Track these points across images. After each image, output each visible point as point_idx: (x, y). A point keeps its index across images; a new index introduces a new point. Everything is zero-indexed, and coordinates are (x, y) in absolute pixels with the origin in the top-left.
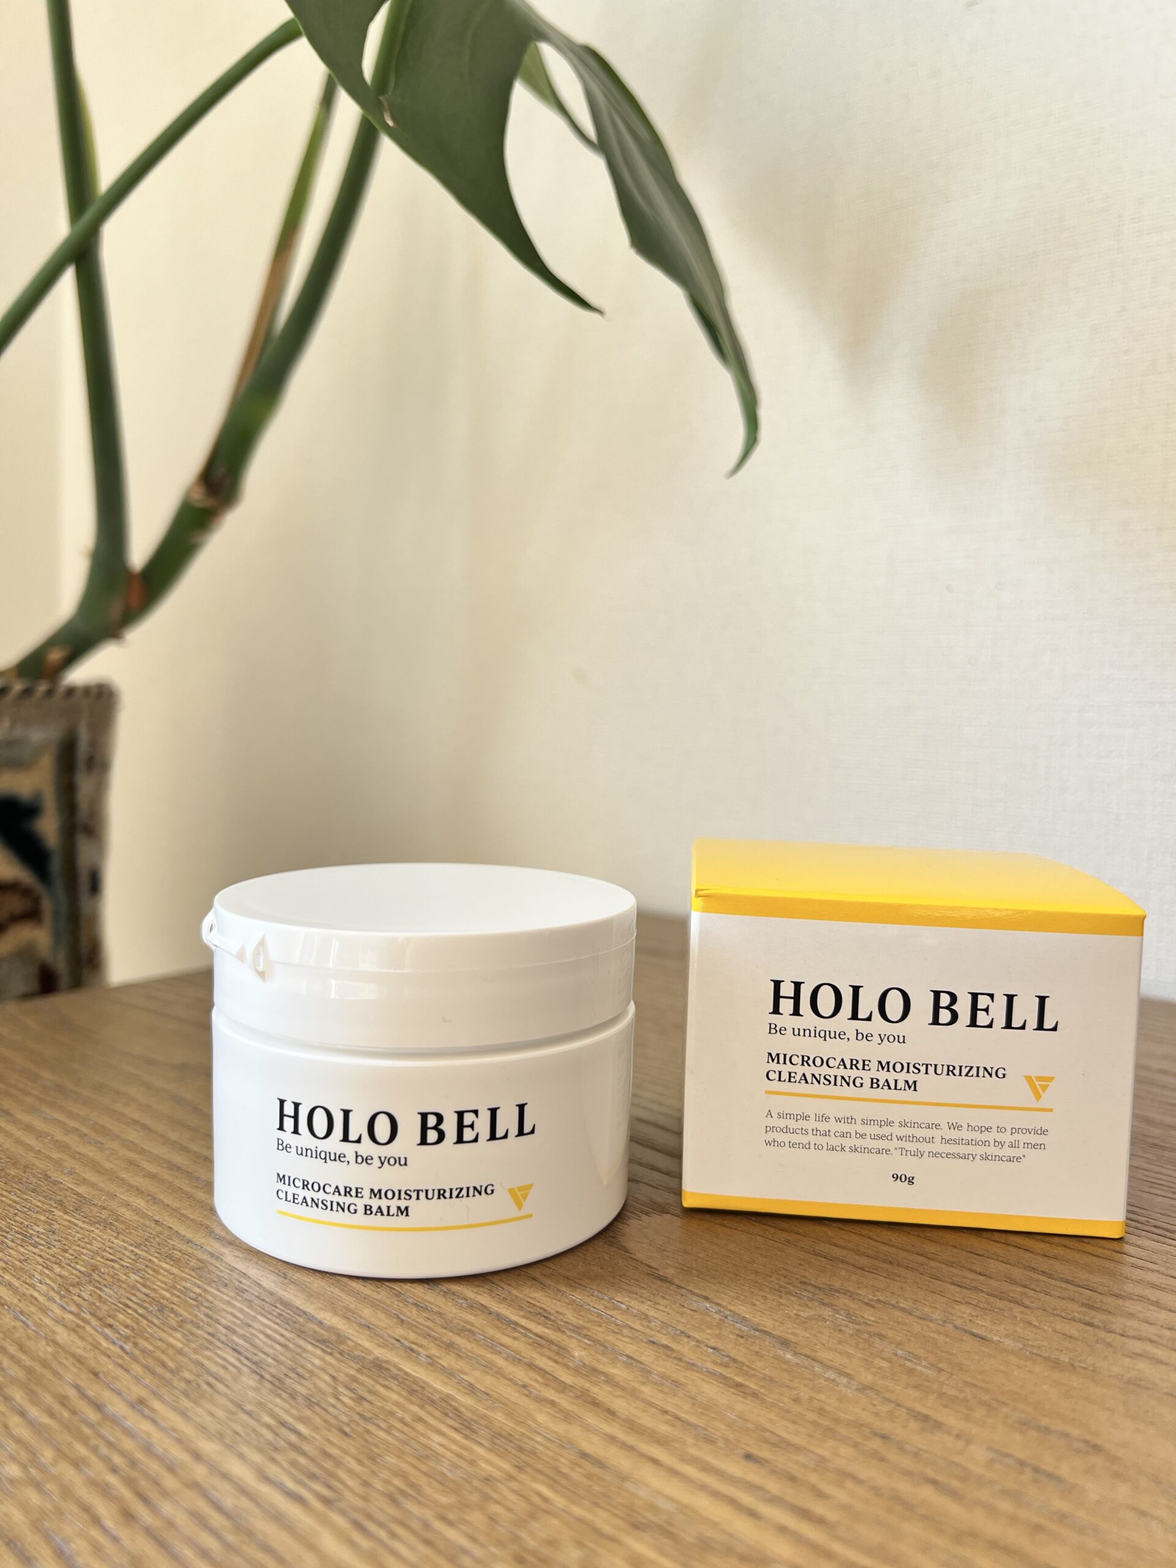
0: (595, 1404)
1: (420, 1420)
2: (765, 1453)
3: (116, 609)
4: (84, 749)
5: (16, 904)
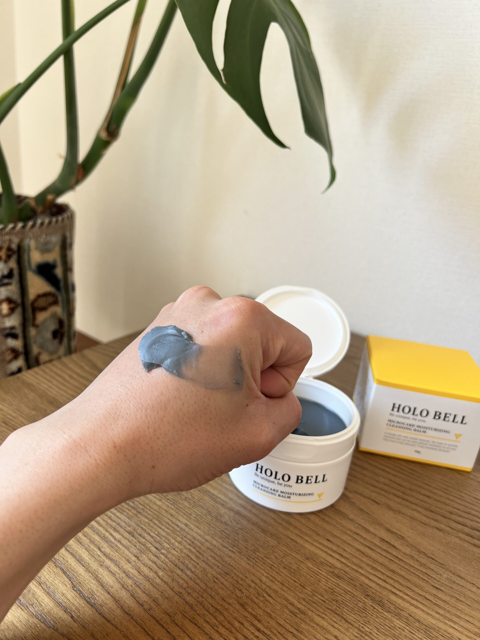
0: (291, 524)
1: (253, 529)
2: (332, 539)
3: (73, 180)
4: (68, 241)
5: (50, 299)
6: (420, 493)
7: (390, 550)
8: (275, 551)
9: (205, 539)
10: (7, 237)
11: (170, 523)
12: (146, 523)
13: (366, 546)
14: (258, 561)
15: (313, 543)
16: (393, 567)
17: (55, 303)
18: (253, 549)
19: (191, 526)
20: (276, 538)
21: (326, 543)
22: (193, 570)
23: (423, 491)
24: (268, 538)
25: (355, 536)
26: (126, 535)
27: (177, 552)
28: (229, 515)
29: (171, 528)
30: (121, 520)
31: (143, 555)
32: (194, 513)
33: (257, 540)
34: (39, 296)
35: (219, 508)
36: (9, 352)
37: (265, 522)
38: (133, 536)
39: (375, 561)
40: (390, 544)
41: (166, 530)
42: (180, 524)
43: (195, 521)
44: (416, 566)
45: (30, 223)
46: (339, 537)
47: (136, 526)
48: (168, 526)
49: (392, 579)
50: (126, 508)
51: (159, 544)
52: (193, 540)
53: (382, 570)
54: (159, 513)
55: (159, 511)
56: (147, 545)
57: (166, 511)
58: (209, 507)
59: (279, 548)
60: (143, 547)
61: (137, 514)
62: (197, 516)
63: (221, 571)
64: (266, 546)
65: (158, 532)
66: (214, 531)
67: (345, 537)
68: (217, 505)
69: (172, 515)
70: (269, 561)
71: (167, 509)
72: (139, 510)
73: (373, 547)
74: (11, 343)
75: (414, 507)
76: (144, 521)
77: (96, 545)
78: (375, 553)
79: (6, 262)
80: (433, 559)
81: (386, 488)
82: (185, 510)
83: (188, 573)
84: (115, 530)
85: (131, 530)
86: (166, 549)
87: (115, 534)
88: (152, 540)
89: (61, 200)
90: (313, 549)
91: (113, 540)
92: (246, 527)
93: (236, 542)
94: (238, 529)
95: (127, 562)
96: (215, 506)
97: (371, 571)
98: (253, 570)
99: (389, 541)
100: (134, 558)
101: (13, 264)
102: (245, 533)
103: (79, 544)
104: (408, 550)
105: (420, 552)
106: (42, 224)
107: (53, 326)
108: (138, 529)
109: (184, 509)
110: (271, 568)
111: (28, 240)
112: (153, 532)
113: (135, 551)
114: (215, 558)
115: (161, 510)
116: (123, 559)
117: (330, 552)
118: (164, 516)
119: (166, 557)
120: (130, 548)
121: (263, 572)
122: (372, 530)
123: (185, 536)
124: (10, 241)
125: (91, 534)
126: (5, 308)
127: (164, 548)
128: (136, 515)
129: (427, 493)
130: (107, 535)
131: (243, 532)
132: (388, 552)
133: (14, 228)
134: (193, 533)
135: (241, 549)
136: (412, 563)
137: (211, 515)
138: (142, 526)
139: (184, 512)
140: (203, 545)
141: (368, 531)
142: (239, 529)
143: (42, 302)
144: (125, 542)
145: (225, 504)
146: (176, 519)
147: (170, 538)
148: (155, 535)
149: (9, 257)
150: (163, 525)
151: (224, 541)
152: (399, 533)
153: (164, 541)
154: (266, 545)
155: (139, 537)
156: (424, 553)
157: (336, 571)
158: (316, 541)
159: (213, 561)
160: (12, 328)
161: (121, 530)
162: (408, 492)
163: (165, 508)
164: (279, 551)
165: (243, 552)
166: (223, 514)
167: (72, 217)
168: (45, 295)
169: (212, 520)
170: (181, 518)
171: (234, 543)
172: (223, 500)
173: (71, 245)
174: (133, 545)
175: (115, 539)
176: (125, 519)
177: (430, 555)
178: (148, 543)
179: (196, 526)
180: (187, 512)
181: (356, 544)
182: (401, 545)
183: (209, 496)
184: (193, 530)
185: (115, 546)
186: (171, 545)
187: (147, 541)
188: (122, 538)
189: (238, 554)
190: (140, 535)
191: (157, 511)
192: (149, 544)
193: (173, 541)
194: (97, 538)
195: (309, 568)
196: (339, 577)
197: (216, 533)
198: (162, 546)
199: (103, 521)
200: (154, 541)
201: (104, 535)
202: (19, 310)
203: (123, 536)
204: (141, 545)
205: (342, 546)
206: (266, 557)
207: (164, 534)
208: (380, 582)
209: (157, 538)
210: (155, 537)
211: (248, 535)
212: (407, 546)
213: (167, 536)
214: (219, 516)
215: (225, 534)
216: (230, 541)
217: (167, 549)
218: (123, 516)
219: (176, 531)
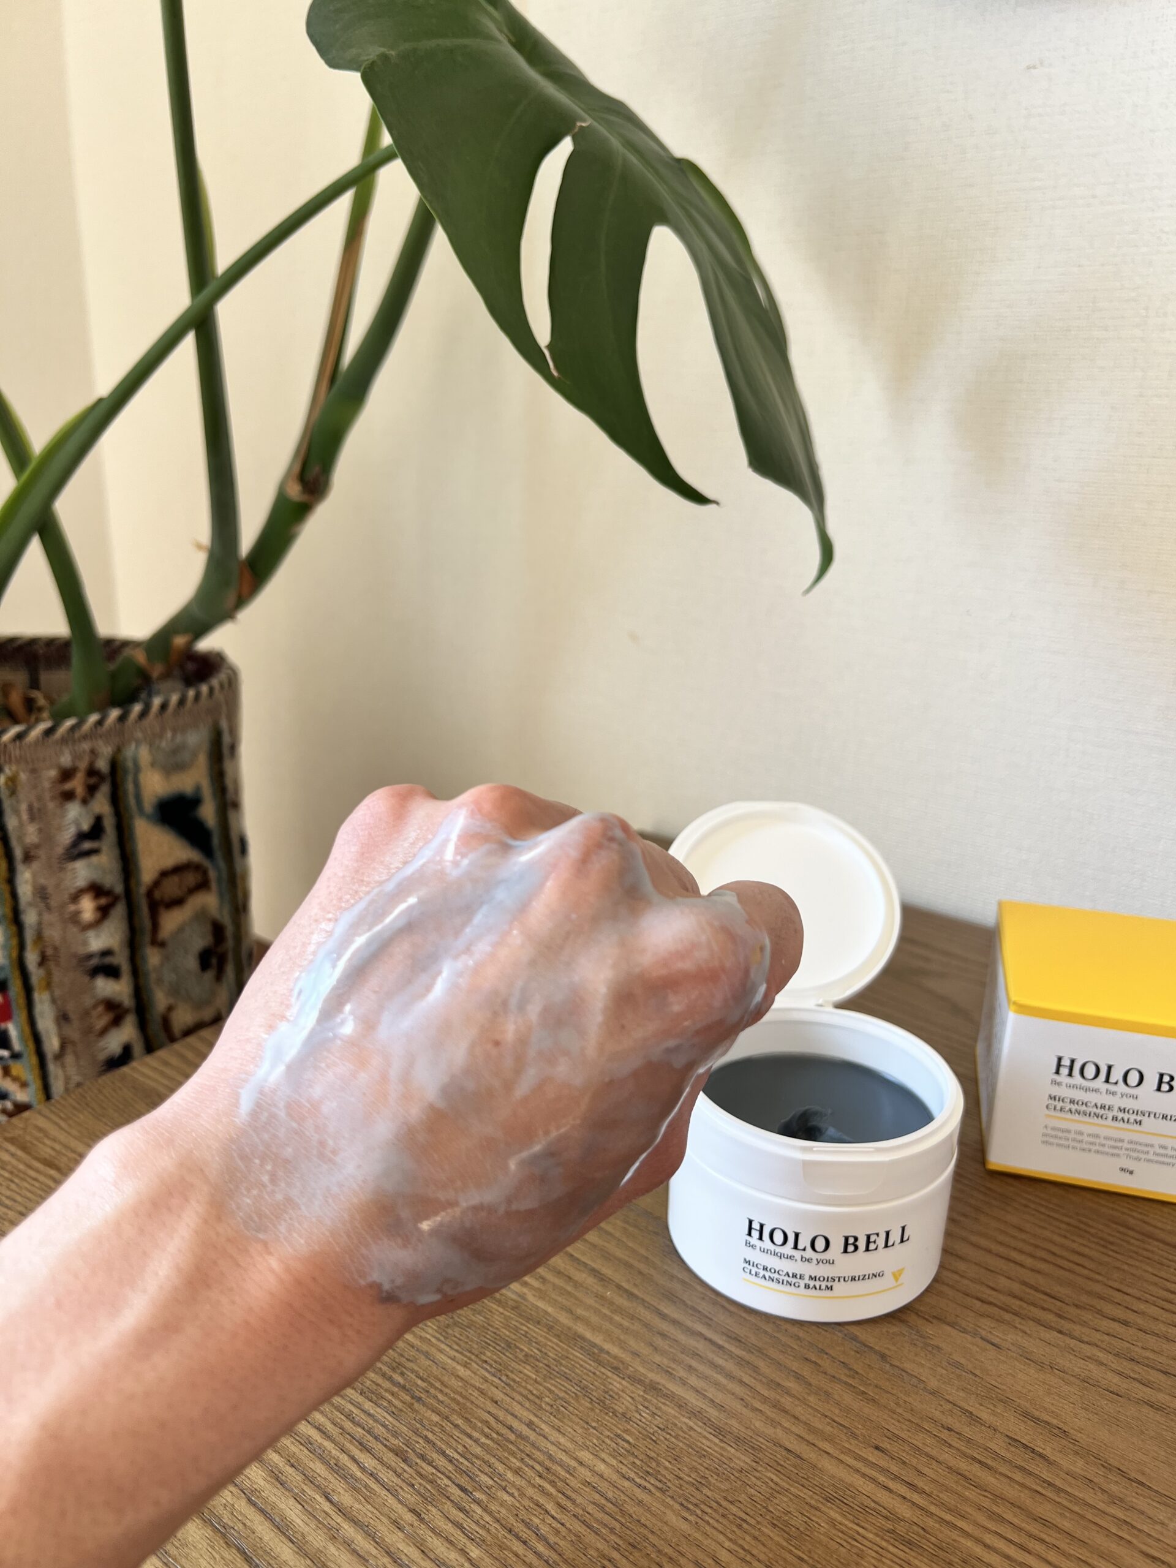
3: (231, 598)
4: (226, 739)
5: (191, 879)
6: (1100, 1312)
7: (1031, 1467)
8: (749, 1483)
9: (576, 1459)
10: (86, 746)
11: (492, 1421)
12: (436, 1426)
13: (974, 1459)
14: (709, 1510)
15: (842, 1457)
16: (1045, 1510)
17: (203, 885)
18: (694, 1481)
19: (543, 1426)
20: (750, 1451)
21: (873, 1456)
22: (552, 1539)
23: (1108, 1309)
24: (729, 1448)
25: (945, 1435)
26: (389, 1457)
27: (512, 1495)
28: (633, 1395)
29: (495, 1435)
30: (376, 1421)
31: (429, 1508)
32: (548, 1393)
33: (704, 1456)
34: (164, 874)
35: (608, 1377)
36: (100, 1009)
37: (721, 1408)
38: (405, 1461)
39: (998, 1497)
40: (1033, 1451)
41: (483, 1440)
42: (516, 1424)
43: (551, 1414)
44: (1101, 1506)
45: (137, 708)
46: (903, 1440)
47: (410, 1434)
48: (486, 1430)
49: (1043, 1541)
50: (386, 1390)
51: (467, 1479)
52: (548, 1463)
53: (1015, 1521)
54: (464, 1397)
55: (464, 1393)
56: (439, 1482)
57: (482, 1392)
58: (585, 1377)
59: (757, 1474)
60: (429, 1488)
61: (413, 1404)
62: (555, 1401)
63: (620, 1542)
64: (726, 1472)
65: (464, 1446)
66: (598, 1438)
67: (918, 1439)
68: (603, 1370)
69: (496, 1402)
70: (734, 1509)
71: (484, 1386)
72: (417, 1394)
73: (989, 1462)
74: (105, 987)
75: (1088, 1350)
76: (429, 1420)
77: (318, 1487)
78: (996, 1478)
79: (85, 802)
80: (1142, 1484)
81: (1015, 1304)
82: (525, 1388)
83: (541, 1548)
84: (363, 1447)
85: (401, 1444)
86: (485, 1489)
87: (362, 1457)
88: (450, 1468)
89: (205, 644)
90: (842, 1473)
91: (359, 1474)
92: (676, 1425)
93: (654, 1465)
94: (656, 1429)
95: (392, 1528)
96: (598, 1373)
97: (991, 1525)
98: (698, 1535)
99: (1029, 1445)
100: (409, 1517)
101: (101, 804)
102: (673, 1440)
103: (279, 1486)
104: (1078, 1466)
105: (1107, 1467)
106: (164, 707)
107: (199, 940)
108: (418, 1442)
109: (524, 1384)
110: (739, 1526)
111: (133, 746)
112: (451, 1447)
113: (411, 1498)
114: (602, 1508)
115: (470, 1391)
116: (384, 1520)
117: (882, 1479)
118: (477, 1406)
119: (485, 1509)
120: (400, 1490)
121: (721, 1538)
122: (984, 1415)
123: (528, 1455)
124: (93, 752)
125: (306, 1460)
126: (87, 907)
127: (480, 1487)
128: (411, 1406)
129: (1120, 1313)
130: (344, 1459)
131: (668, 1437)
132: (1030, 1474)
133: (100, 723)
134: (549, 1445)
135: (665, 1481)
136: (1089, 1496)
137: (590, 1396)
138: (425, 1432)
139: (525, 1392)
140: (573, 1476)
141: (973, 1418)
142: (659, 1431)
143: (171, 888)
144: (386, 1476)
145: (621, 1366)
146: (507, 1410)
147: (493, 1460)
148: (456, 1456)
149: (92, 790)
150: (474, 1428)
151: (625, 1462)
152: (1055, 1422)
153: (479, 1470)
154: (726, 1469)
155: (418, 1461)
156: (1119, 1469)
157: (901, 1529)
158: (849, 1452)
159: (600, 1515)
160: (107, 953)
161: (377, 1447)
162: (1073, 1311)
163: (477, 1384)
164: (759, 1483)
165: (669, 1488)
166: (617, 1394)
167: (232, 685)
168: (178, 870)
169: (592, 1410)
170: (517, 1409)
171: (648, 1466)
172: (615, 1357)
173: (233, 748)
174: (407, 1483)
175: (363, 1469)
176: (385, 1418)
177: (1133, 1475)
178: (442, 1476)
179: (553, 1427)
180: (531, 1392)
181: (945, 1457)
182: (1061, 1452)
183: (582, 1348)
184: (547, 1439)
185: (362, 1489)
186: (496, 1479)
187: (440, 1472)
188: (379, 1467)
189: (658, 1494)
190: (422, 1457)
191: (461, 1394)
192: (442, 1479)
193: (500, 1468)
194: (319, 1468)
195: (832, 1523)
196: (909, 1543)
197: (603, 1442)
198: (476, 1482)
199: (332, 1426)
200: (456, 1471)
201: (337, 1460)
202: (120, 911)
203: (380, 1460)
204: (424, 1483)
205: (914, 1462)
206: (725, 1499)
207: (478, 1450)
208: (1012, 1551)
209: (462, 1463)
210: (457, 1460)
211: (681, 1444)
212: (1076, 1453)
213: (487, 1457)
214: (608, 1397)
215: (626, 1445)
216: (638, 1462)
217: (487, 1490)
218: (379, 1410)
219: (506, 1443)
